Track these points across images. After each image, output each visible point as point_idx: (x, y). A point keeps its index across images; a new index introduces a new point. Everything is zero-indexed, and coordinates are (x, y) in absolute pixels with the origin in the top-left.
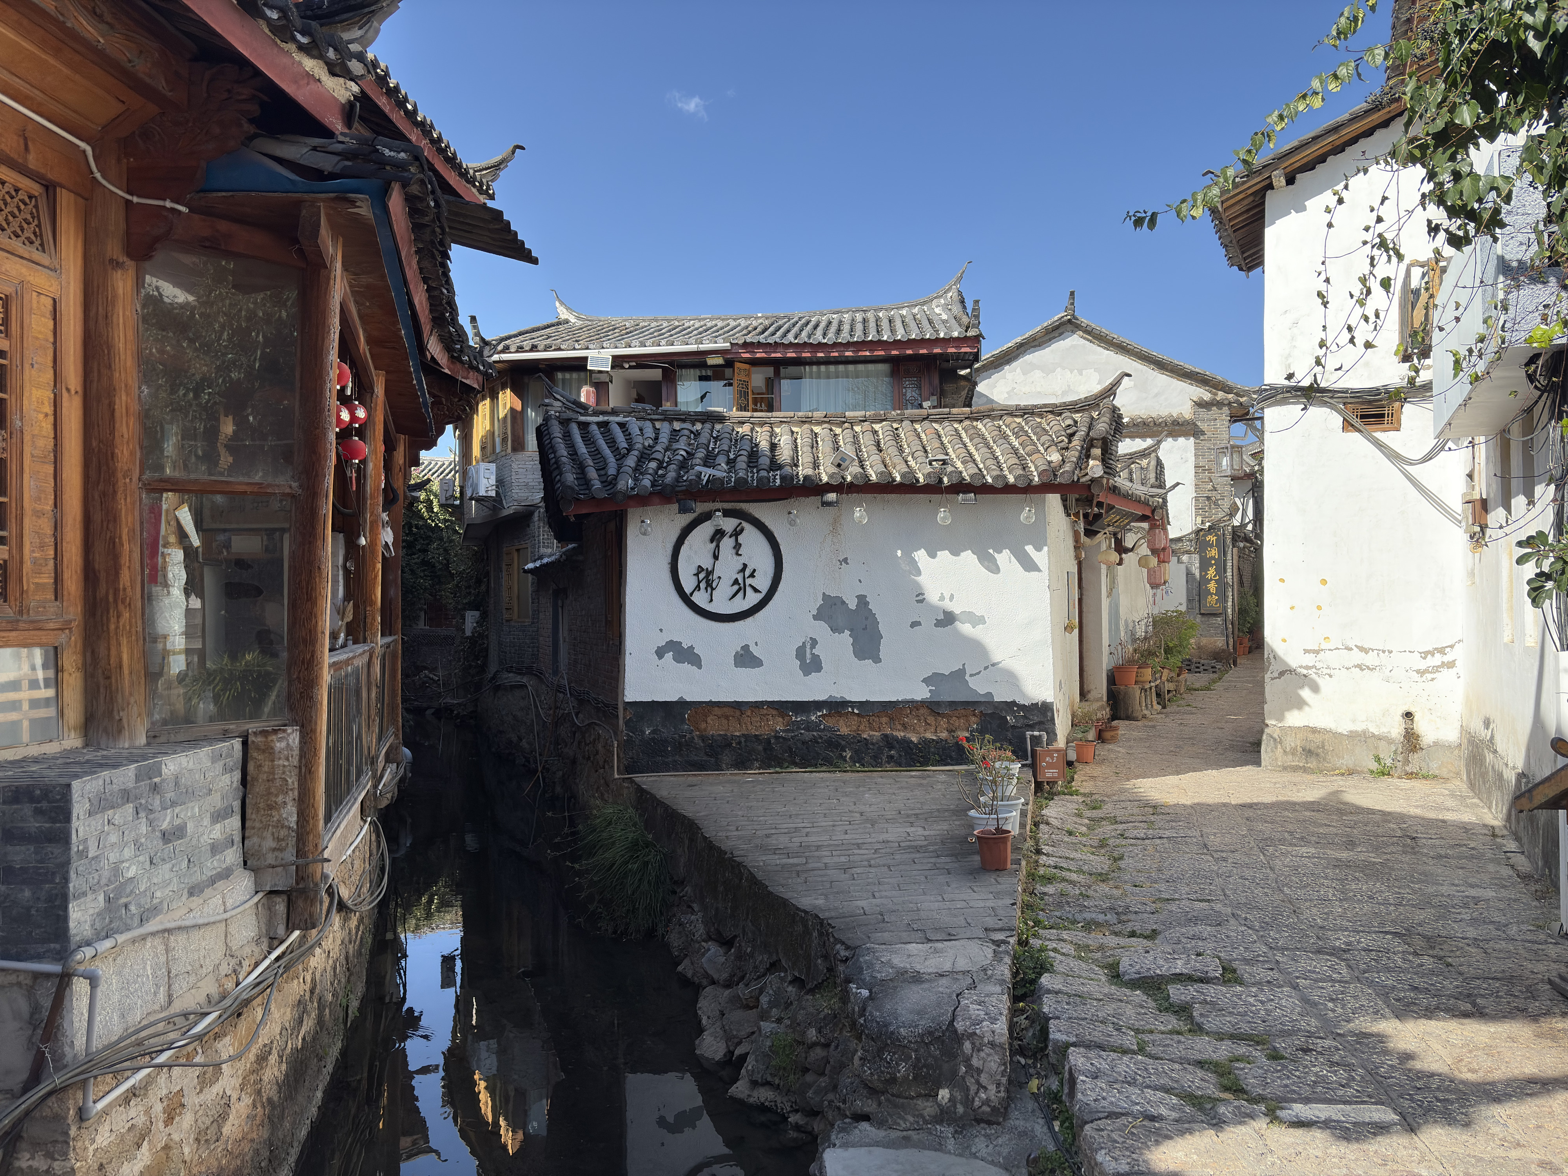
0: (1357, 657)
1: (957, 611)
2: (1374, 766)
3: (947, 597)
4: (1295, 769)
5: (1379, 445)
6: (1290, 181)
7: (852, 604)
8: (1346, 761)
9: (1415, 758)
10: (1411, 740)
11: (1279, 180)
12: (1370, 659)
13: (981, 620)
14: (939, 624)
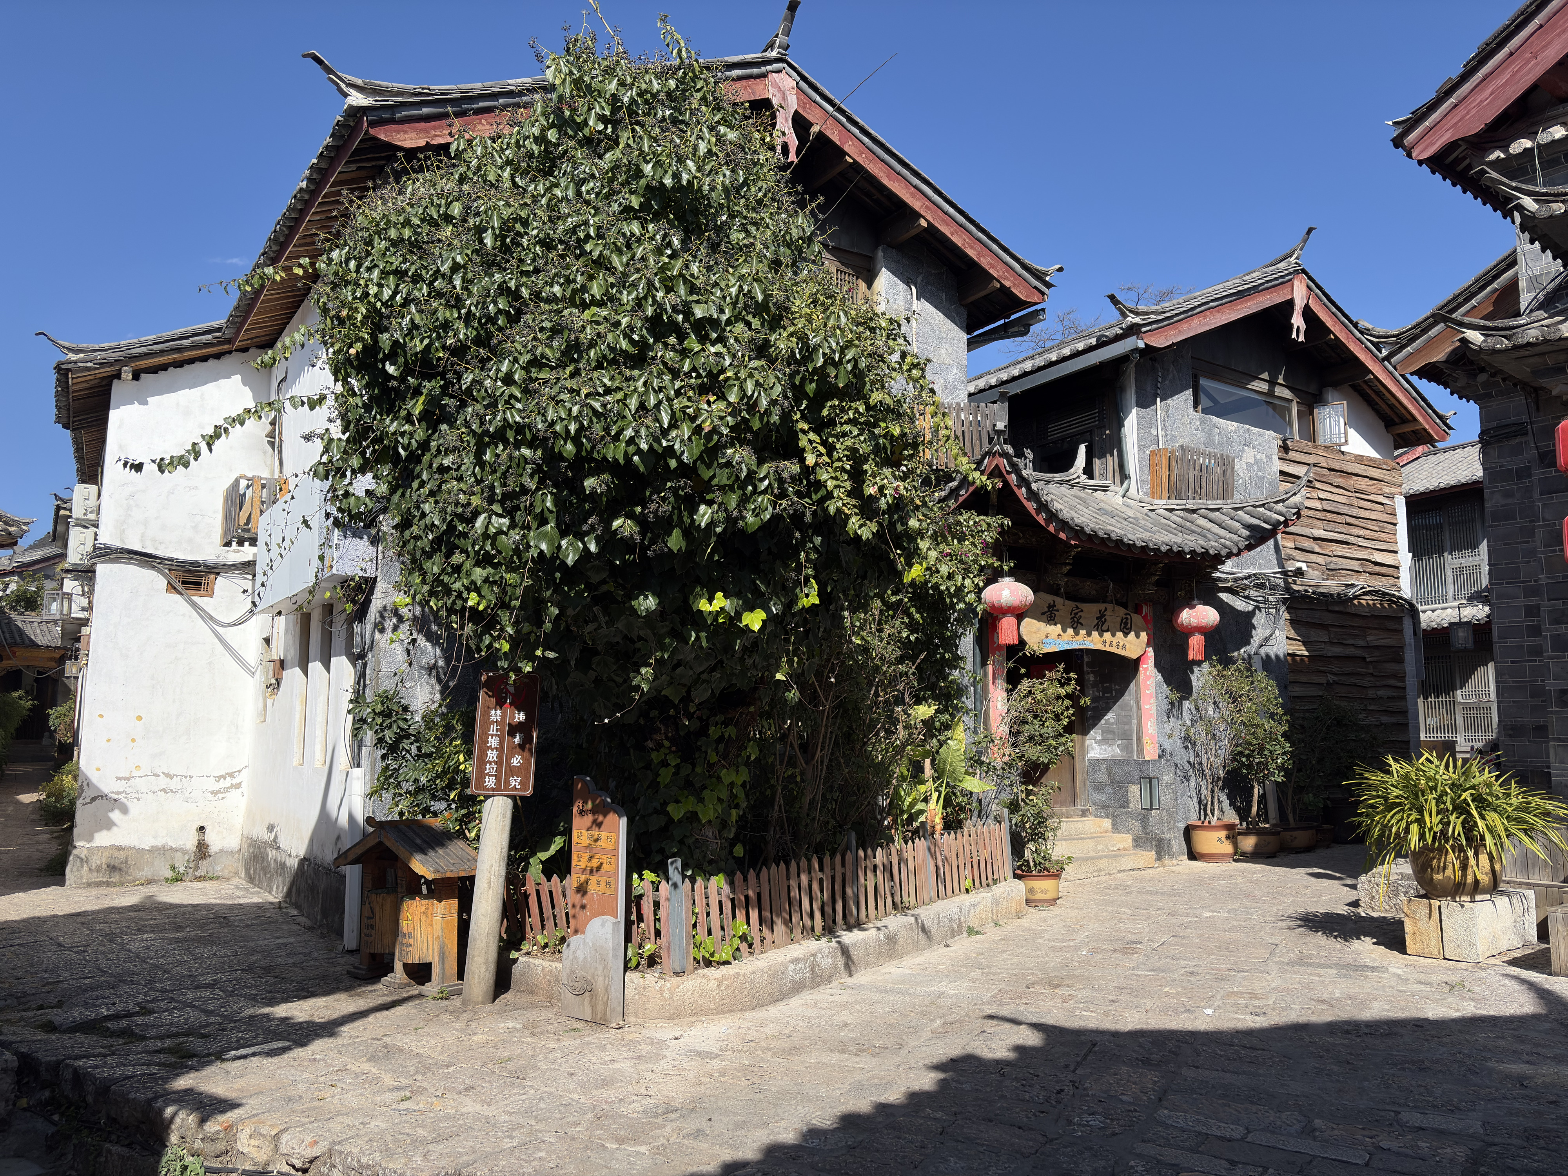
0: (163, 782)
2: (169, 874)
4: (98, 884)
5: (194, 605)
6: (136, 377)
8: (146, 873)
9: (204, 864)
10: (202, 851)
11: (127, 373)
12: (174, 784)
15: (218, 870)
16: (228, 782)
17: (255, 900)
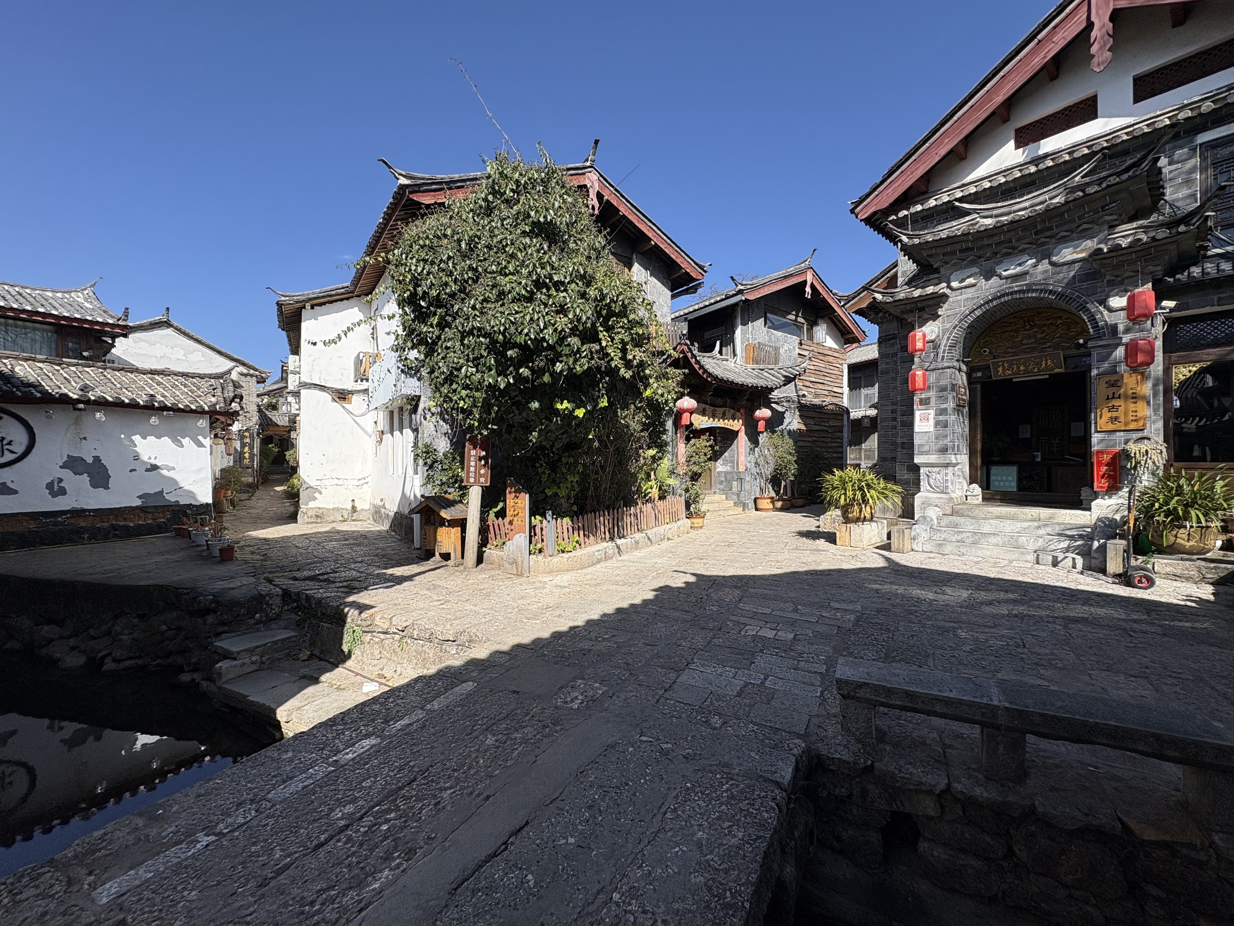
0: (336, 481)
1: (159, 464)
2: (341, 519)
3: (153, 457)
4: (312, 523)
5: (343, 407)
6: (312, 307)
7: (90, 460)
8: (332, 518)
9: (355, 514)
10: (354, 509)
11: (308, 306)
12: (340, 482)
13: (173, 468)
14: (147, 470)
15: (361, 517)
16: (363, 481)
17: (377, 529)
